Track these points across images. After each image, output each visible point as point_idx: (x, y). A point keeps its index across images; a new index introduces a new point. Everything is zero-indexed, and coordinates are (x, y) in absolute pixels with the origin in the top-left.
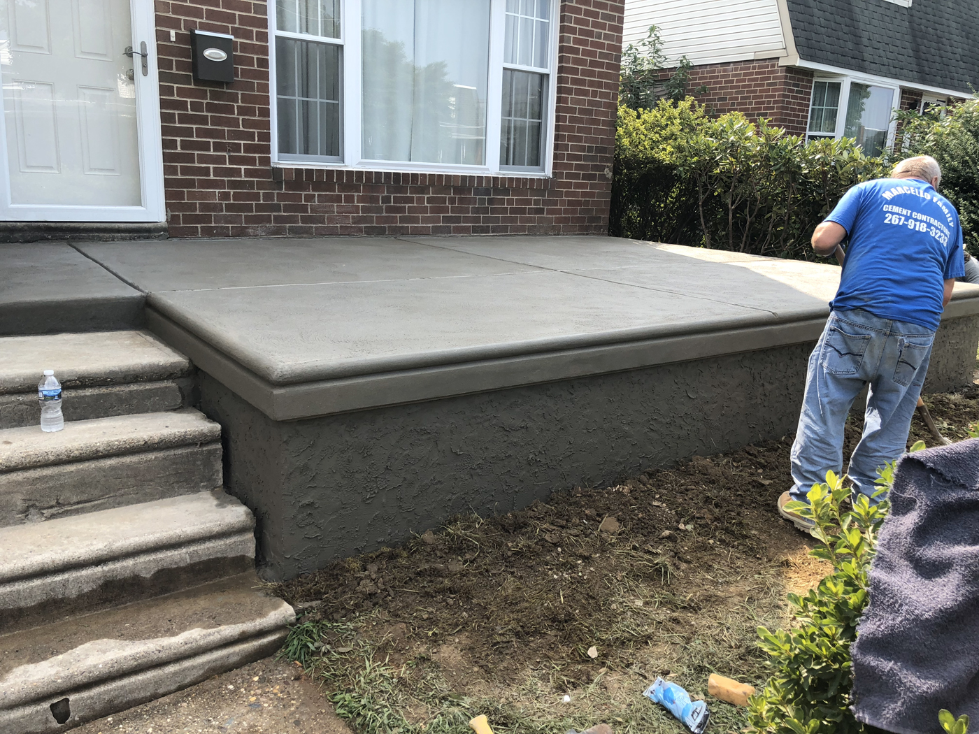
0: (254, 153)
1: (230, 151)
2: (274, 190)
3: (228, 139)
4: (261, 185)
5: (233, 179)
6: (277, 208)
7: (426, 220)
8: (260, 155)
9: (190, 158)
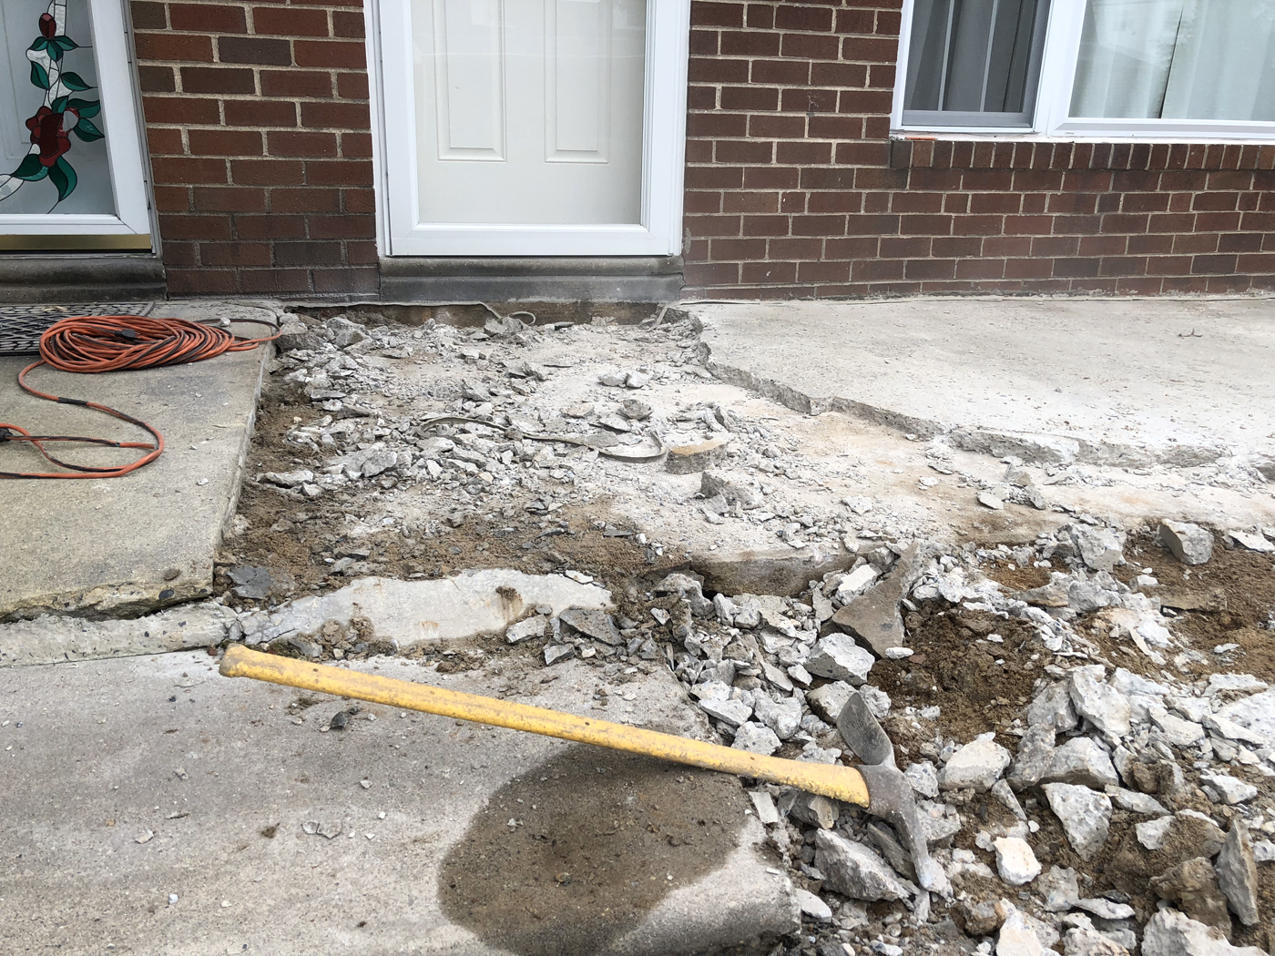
0: (860, 112)
1: (813, 109)
2: (890, 188)
3: (813, 84)
4: (865, 179)
5: (813, 166)
6: (889, 224)
7: (1185, 244)
8: (870, 115)
9: (736, 126)
